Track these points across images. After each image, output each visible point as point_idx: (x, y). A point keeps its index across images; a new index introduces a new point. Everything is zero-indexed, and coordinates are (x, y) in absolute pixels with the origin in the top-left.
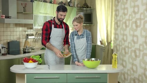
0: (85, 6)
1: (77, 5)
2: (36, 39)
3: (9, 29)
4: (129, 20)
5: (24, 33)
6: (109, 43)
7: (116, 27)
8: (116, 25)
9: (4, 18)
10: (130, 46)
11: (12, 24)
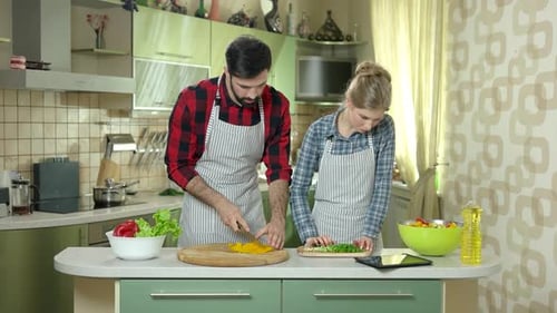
0: (330, 34)
1: (298, 30)
2: (143, 154)
3: (37, 115)
4: (510, 81)
5: (94, 130)
6: (427, 174)
7: (457, 113)
8: (455, 103)
9: (23, 67)
10: (512, 182)
11: (51, 96)
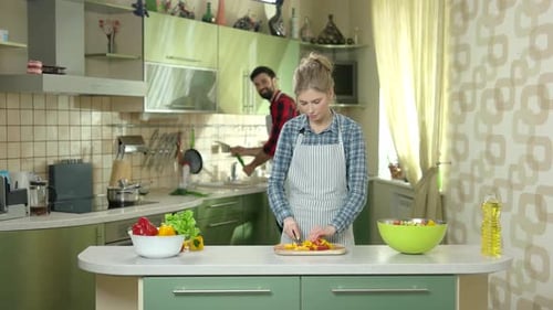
0: (331, 37)
1: (301, 33)
2: (153, 155)
3: (52, 117)
4: (512, 82)
5: (107, 133)
6: (430, 173)
7: (459, 112)
8: (457, 103)
9: (40, 71)
10: (515, 180)
11: (65, 99)
